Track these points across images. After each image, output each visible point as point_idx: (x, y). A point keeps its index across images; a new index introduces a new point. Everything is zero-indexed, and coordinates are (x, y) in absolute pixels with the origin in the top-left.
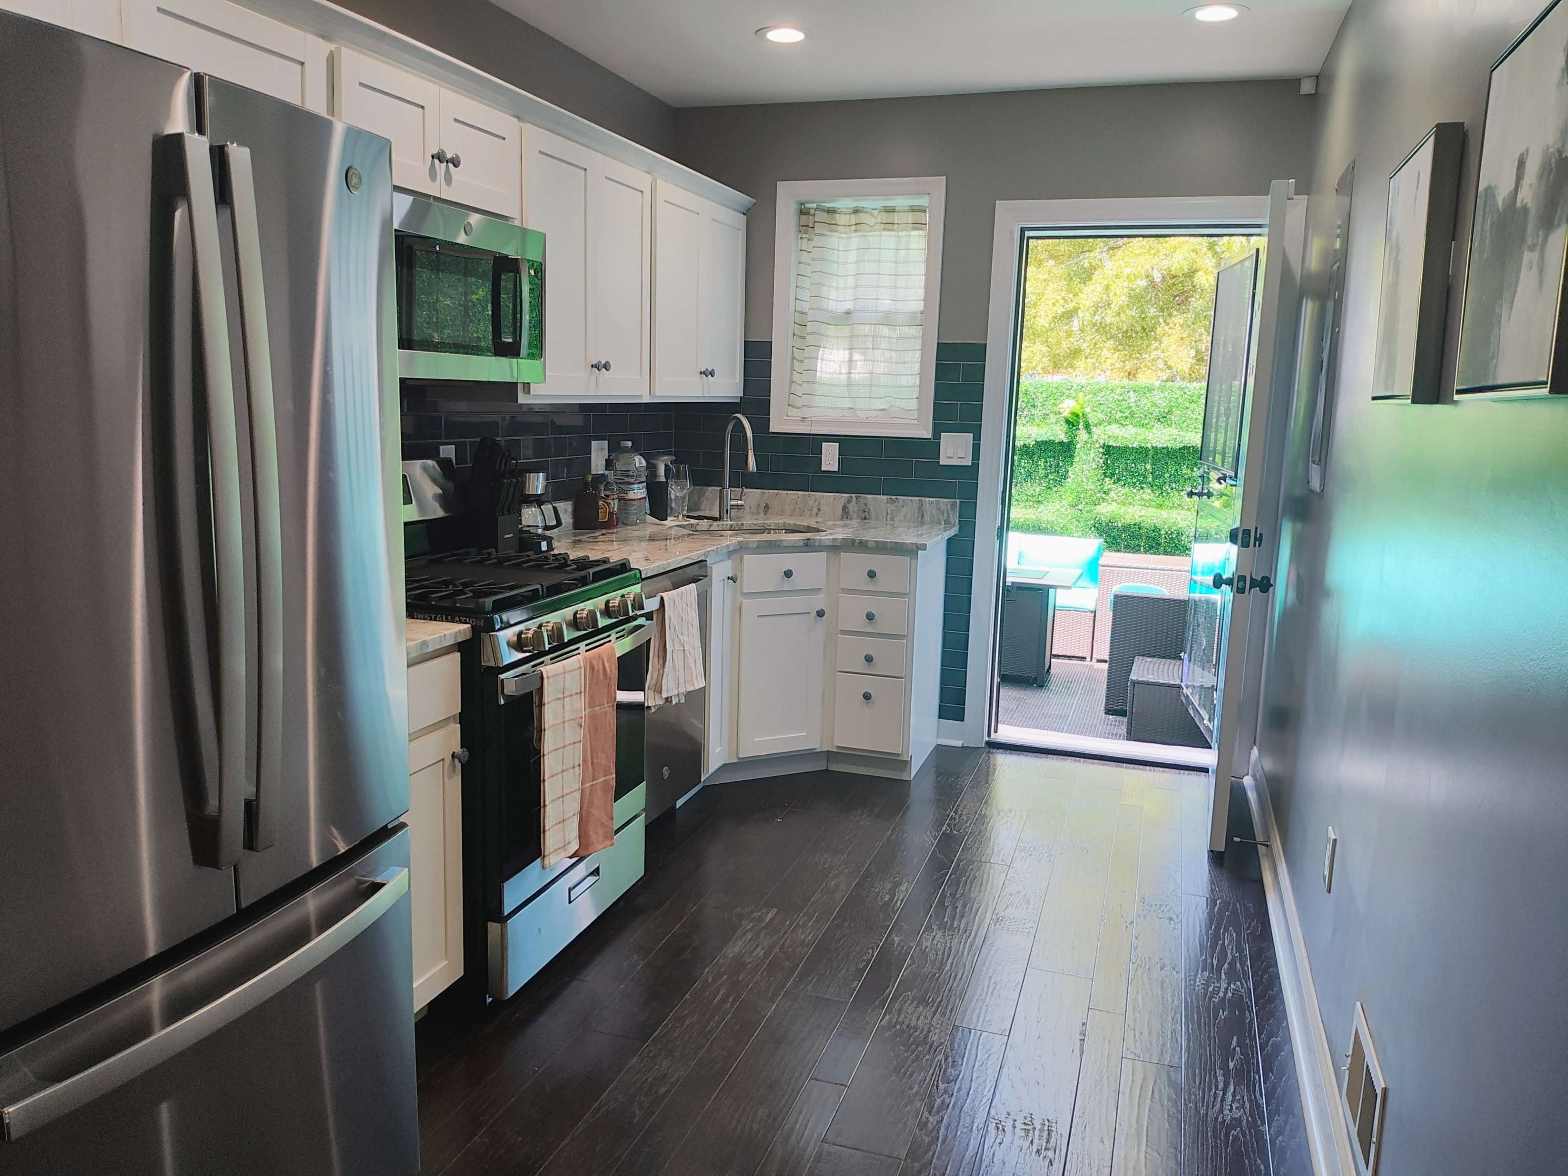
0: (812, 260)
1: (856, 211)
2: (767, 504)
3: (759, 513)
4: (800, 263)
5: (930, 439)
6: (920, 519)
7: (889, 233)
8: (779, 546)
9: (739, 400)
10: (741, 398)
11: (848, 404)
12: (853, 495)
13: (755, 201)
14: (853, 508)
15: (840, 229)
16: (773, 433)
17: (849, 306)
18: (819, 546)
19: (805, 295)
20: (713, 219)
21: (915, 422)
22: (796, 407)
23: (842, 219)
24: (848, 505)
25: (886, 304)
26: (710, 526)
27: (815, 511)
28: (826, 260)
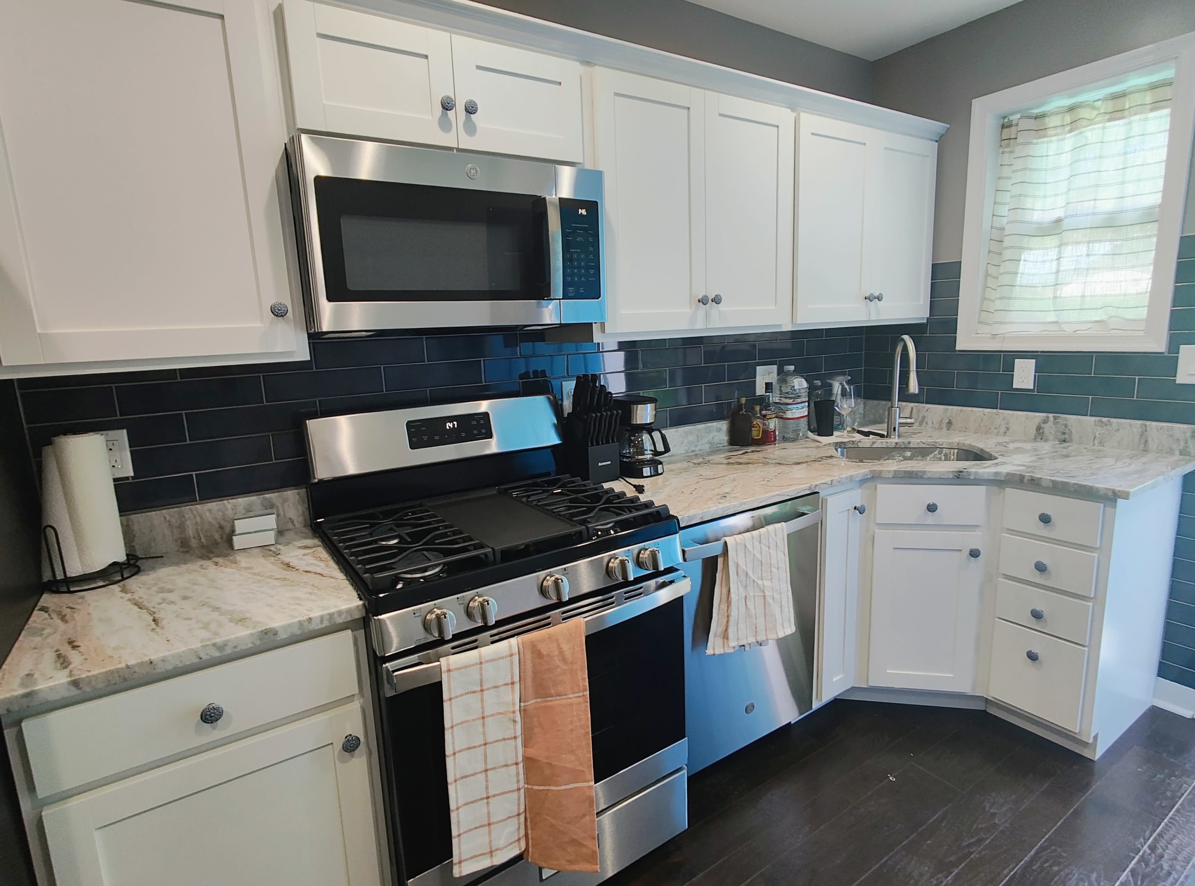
0: (1013, 172)
1: (1072, 109)
2: (950, 420)
3: (942, 429)
4: (1000, 178)
5: (1163, 353)
6: (1142, 446)
7: (1117, 122)
8: (921, 477)
9: (925, 321)
10: (928, 319)
11: (1052, 317)
12: (1051, 415)
13: (948, 126)
14: (1049, 429)
15: (1050, 132)
16: (960, 351)
17: (1059, 213)
18: (975, 479)
19: (1004, 210)
20: (886, 148)
21: (1142, 333)
22: (987, 324)
23: (1052, 122)
24: (1043, 426)
25: (1107, 206)
26: (874, 443)
27: (1003, 430)
28: (1032, 170)
